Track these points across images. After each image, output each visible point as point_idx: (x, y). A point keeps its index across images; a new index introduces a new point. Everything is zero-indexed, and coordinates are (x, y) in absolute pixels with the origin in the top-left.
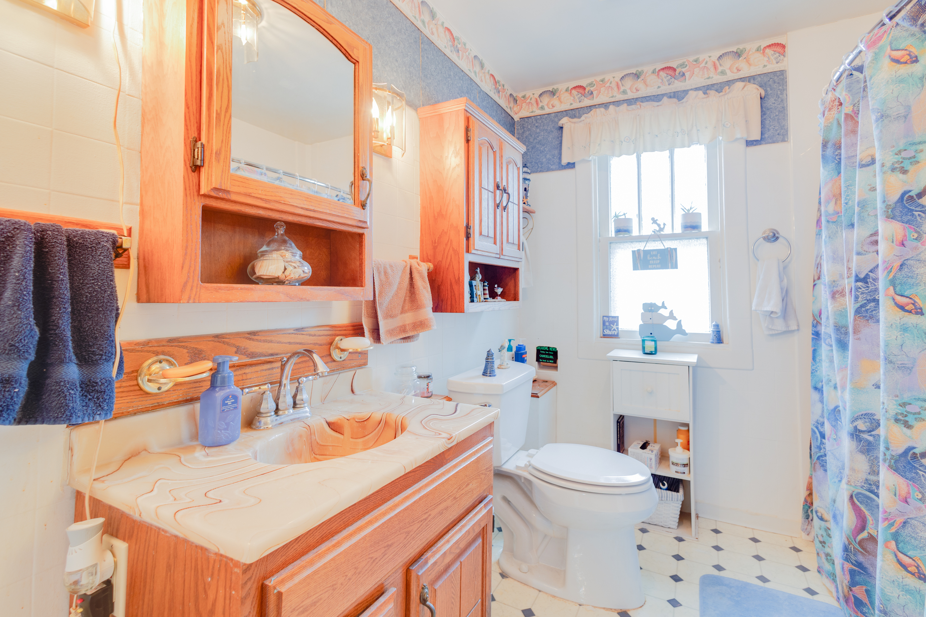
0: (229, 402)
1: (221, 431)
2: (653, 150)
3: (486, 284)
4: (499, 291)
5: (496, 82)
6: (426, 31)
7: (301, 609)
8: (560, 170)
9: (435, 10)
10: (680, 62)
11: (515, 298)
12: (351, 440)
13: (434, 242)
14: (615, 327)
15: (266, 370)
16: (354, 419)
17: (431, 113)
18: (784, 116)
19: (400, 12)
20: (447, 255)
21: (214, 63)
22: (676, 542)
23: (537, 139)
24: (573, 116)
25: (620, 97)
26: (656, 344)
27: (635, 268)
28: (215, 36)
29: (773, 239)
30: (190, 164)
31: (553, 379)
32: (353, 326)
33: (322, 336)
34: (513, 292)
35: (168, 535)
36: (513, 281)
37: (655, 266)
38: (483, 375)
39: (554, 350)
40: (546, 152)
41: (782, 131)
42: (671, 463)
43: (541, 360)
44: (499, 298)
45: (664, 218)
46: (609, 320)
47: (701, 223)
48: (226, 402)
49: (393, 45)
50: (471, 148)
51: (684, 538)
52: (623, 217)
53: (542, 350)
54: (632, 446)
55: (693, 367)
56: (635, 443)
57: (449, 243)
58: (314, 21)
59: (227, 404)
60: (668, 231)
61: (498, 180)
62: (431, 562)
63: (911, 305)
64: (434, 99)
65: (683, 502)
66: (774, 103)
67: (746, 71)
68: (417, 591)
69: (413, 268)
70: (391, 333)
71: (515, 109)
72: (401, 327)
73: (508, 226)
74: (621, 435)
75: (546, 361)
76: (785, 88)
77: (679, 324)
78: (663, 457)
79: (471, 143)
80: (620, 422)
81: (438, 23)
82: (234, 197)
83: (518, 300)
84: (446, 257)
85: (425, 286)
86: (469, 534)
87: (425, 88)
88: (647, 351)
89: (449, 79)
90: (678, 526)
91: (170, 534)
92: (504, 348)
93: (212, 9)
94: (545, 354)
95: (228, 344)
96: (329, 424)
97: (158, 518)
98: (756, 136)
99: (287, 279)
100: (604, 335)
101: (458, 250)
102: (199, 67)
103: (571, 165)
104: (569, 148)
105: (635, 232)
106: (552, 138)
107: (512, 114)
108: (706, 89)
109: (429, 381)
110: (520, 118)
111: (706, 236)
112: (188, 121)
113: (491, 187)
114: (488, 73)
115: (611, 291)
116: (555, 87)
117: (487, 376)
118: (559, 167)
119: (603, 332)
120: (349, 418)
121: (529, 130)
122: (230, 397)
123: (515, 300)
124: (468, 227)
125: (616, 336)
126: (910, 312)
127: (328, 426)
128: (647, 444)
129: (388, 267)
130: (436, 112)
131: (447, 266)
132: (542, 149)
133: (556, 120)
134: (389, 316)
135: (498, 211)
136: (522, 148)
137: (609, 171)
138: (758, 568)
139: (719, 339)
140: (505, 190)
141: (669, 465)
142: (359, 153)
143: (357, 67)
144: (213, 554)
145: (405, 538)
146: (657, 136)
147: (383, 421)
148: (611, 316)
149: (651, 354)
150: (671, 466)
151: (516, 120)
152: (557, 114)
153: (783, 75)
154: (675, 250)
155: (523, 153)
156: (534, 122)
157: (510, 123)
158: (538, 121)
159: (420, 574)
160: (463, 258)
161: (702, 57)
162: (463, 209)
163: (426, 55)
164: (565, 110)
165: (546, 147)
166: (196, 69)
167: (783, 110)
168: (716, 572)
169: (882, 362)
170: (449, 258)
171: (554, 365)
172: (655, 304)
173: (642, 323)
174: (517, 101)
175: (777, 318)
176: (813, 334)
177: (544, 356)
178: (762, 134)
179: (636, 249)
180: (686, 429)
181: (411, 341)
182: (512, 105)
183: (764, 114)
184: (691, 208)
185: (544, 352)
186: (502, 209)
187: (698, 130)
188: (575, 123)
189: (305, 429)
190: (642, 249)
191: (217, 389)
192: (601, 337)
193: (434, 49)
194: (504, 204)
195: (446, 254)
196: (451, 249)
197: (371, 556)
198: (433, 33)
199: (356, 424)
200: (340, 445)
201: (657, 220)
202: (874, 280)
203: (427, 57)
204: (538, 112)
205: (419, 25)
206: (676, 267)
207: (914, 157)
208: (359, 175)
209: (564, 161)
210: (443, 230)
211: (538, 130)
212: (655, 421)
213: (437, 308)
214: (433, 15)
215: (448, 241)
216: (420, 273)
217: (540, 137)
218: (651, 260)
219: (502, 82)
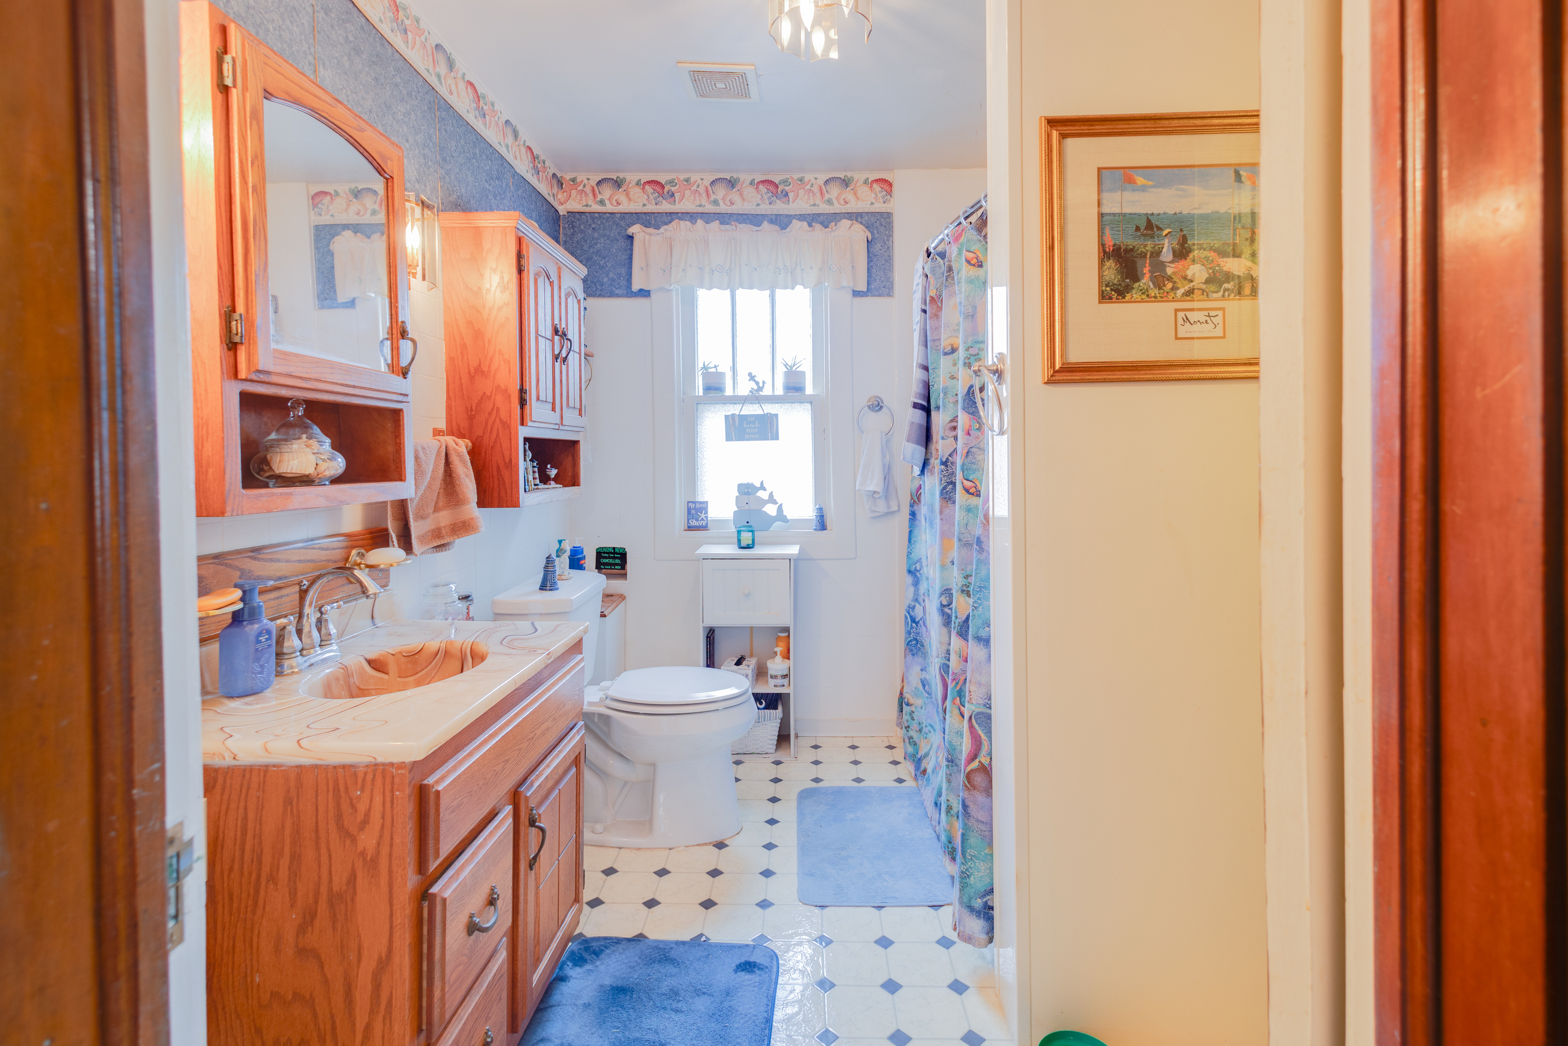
0: (262, 639)
1: (256, 675)
2: (751, 287)
3: (535, 464)
4: (553, 473)
5: (534, 158)
6: (443, 91)
7: (451, 809)
8: (628, 297)
9: (453, 56)
10: (783, 177)
11: (574, 482)
12: (399, 679)
13: (469, 409)
14: (703, 516)
15: (274, 599)
16: (400, 653)
17: (462, 223)
18: (890, 266)
19: (409, 65)
20: (491, 429)
21: (249, 209)
22: (774, 766)
23: (594, 248)
24: (647, 225)
25: (709, 208)
26: (753, 535)
27: (729, 438)
28: (248, 173)
29: (877, 408)
30: (226, 341)
31: (620, 592)
32: (371, 533)
33: (336, 549)
34: (570, 474)
35: (283, 768)
36: (570, 458)
37: (753, 436)
38: (541, 589)
39: (621, 551)
40: (608, 269)
41: (888, 283)
42: (769, 677)
43: (602, 567)
44: (552, 482)
45: (763, 375)
46: (695, 506)
47: (805, 384)
48: (260, 639)
49: (402, 117)
50: (525, 282)
51: (782, 760)
52: (714, 370)
53: (604, 553)
54: (725, 663)
55: (795, 560)
56: (729, 660)
57: (495, 412)
58: (344, 132)
59: (260, 642)
60: (767, 391)
61: (557, 321)
62: (536, 785)
63: (974, 488)
64: (455, 193)
65: (782, 719)
66: (881, 250)
67: (854, 206)
68: (526, 813)
69: (450, 448)
70: (422, 539)
71: (559, 196)
72: (434, 531)
73: (568, 384)
74: (712, 654)
75: (610, 567)
76: (891, 233)
77: (780, 509)
78: (761, 673)
79: (525, 274)
80: (710, 637)
81: (458, 76)
82: (274, 379)
83: (578, 485)
84: (489, 431)
85: (468, 473)
86: (566, 760)
87: (444, 178)
88: (743, 544)
89: (474, 161)
90: (776, 750)
91: (288, 767)
92: (565, 551)
93: (244, 138)
94: (609, 558)
95: (230, 566)
96: (370, 662)
97: (270, 753)
98: (863, 287)
99: (319, 476)
100: (689, 527)
101: (508, 422)
102: (228, 214)
103: (644, 293)
104: (642, 268)
105: (729, 392)
106: (616, 249)
107: (555, 204)
108: (812, 219)
109: (469, 603)
110: (568, 212)
111: (810, 400)
112: (221, 285)
113: (549, 333)
114: (524, 145)
115: (698, 469)
116: (621, 175)
117: (546, 590)
118: (627, 293)
119: (688, 522)
120: (394, 653)
121: (582, 231)
122: (264, 632)
123: (574, 485)
124: (522, 391)
125: (704, 528)
126: (973, 494)
127: (368, 664)
128: (742, 660)
129: (420, 449)
130: (470, 223)
131: (491, 444)
132: (602, 263)
133: (623, 223)
134: (421, 517)
135: (557, 365)
136: (583, 271)
137: (695, 305)
138: (855, 772)
139: (822, 524)
140: (564, 335)
141: (767, 681)
142: (397, 302)
143: (390, 184)
144: (363, 767)
145: (518, 756)
146: (755, 269)
147: (442, 651)
148: (698, 502)
149: (748, 547)
150: (770, 680)
151: (561, 214)
152: (624, 215)
153: (889, 218)
154: (776, 415)
155: (583, 277)
156: (590, 221)
157: (553, 218)
158: (595, 220)
159: (528, 795)
160: (517, 433)
161: (808, 177)
162: (516, 366)
163: (444, 127)
164: (635, 212)
165: (608, 261)
166: (226, 216)
167: (889, 259)
168: (814, 785)
169: (956, 540)
170: (495, 432)
171: (622, 572)
172: (752, 484)
173: (736, 509)
174: (562, 185)
175: (879, 498)
176: (910, 514)
177: (607, 561)
178: (869, 284)
179: (730, 413)
180: (786, 634)
181: (446, 550)
182: (555, 190)
183: (871, 261)
184: (794, 365)
185: (607, 555)
186: (561, 362)
187: (802, 270)
188: (650, 235)
189: (342, 670)
190: (738, 414)
191: (245, 623)
192: (686, 530)
193: (454, 116)
194: (564, 356)
195: (489, 427)
196: (498, 419)
197: (494, 769)
198: (451, 93)
199: (403, 660)
200: (385, 688)
201: (755, 376)
202: (952, 463)
203: (446, 131)
204: (596, 208)
205: (433, 81)
206: (777, 438)
207: (978, 354)
208: (399, 333)
209: (635, 287)
210: (484, 393)
211: (596, 235)
212: (751, 628)
213: (482, 503)
214: (451, 64)
215: (493, 409)
216: (460, 455)
217: (599, 245)
218: (747, 428)
219: (542, 157)
